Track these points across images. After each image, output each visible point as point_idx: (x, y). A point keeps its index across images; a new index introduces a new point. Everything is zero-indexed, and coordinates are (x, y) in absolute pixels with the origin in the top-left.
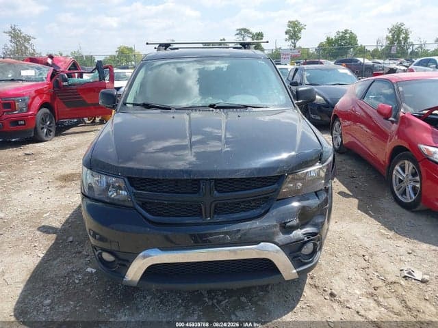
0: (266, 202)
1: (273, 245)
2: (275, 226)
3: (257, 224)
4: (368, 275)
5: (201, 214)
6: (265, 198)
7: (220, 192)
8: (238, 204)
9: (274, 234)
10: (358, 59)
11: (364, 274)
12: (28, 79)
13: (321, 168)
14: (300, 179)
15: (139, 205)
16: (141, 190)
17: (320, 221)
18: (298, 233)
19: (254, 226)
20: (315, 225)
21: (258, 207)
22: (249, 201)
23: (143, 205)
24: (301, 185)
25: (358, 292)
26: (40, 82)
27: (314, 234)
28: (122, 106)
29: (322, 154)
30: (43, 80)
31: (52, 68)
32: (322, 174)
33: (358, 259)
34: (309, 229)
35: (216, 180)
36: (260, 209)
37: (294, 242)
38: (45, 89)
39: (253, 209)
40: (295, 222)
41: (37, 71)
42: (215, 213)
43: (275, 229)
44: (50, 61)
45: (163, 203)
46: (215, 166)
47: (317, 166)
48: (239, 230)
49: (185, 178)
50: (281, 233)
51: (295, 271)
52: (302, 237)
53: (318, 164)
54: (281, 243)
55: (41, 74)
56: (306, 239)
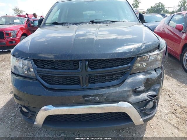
0: (123, 75)
1: (128, 103)
2: (129, 91)
3: (117, 90)
4: (171, 103)
5: (79, 83)
6: (122, 72)
7: (92, 68)
8: (104, 77)
9: (129, 96)
10: (165, 14)
11: (169, 104)
12: (17, 23)
13: (158, 54)
14: (145, 61)
15: (41, 78)
16: (41, 68)
17: (158, 87)
18: (144, 96)
19: (115, 91)
20: (155, 90)
21: (117, 79)
22: (111, 75)
23: (43, 77)
24: (146, 64)
25: (166, 111)
26: (22, 25)
27: (154, 96)
28: (43, 25)
29: (159, 45)
30: (23, 24)
31: (27, 19)
32: (159, 58)
33: (166, 96)
34: (151, 93)
35: (89, 61)
36: (119, 80)
37: (141, 101)
38: (24, 28)
39: (114, 80)
40: (142, 88)
41: (21, 20)
42: (89, 82)
43: (129, 93)
44: (26, 16)
45: (55, 76)
46: (89, 52)
47: (157, 52)
48: (105, 94)
49: (68, 59)
50: (133, 96)
51: (141, 120)
52: (147, 98)
53: (157, 51)
54: (132, 102)
55: (22, 21)
56: (149, 99)
